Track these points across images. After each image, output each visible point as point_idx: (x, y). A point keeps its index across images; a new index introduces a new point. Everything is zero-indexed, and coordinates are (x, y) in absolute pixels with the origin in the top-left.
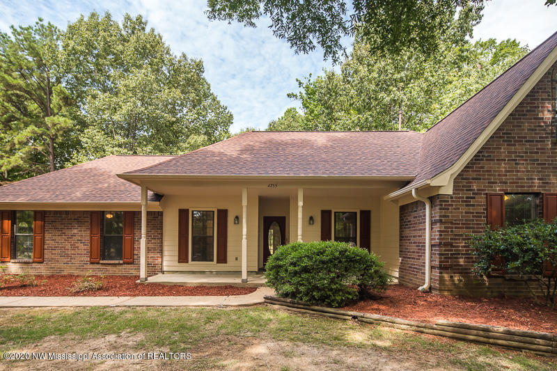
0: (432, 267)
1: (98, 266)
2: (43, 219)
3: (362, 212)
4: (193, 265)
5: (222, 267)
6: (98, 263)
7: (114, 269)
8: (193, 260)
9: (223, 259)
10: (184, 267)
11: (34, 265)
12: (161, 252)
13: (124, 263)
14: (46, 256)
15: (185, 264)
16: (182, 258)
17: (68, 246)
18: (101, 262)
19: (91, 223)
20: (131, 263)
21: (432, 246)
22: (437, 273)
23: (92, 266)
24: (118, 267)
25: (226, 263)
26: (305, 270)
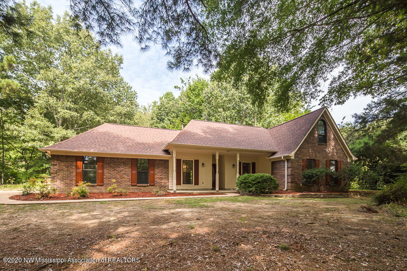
0: (288, 183)
1: (135, 187)
2: (103, 162)
3: (252, 163)
4: (183, 186)
5: (196, 187)
6: (136, 186)
7: (144, 188)
8: (183, 184)
9: (197, 183)
10: (180, 187)
11: (97, 187)
12: (168, 180)
13: (150, 185)
14: (105, 182)
15: (180, 186)
16: (178, 183)
17: (119, 177)
18: (138, 185)
19: (132, 164)
20: (153, 185)
21: (288, 175)
22: (290, 184)
23: (132, 187)
24: (146, 187)
25: (198, 185)
26: (259, 182)
